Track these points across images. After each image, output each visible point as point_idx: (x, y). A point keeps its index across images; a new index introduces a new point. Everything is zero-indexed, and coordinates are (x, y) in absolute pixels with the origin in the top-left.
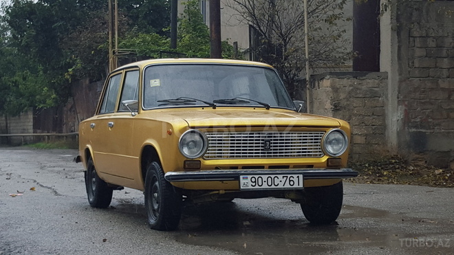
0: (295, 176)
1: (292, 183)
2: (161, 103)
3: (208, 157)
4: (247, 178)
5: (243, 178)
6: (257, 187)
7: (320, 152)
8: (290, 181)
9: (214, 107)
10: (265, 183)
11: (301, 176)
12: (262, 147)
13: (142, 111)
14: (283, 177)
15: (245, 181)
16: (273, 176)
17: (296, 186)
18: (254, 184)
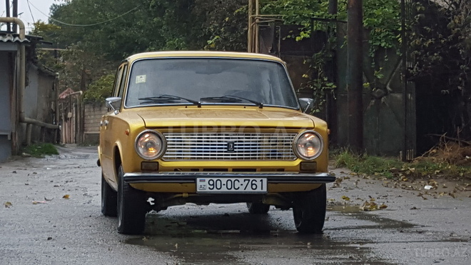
0: (258, 180)
1: (254, 187)
2: (143, 101)
3: (167, 158)
4: (204, 181)
5: (201, 181)
6: (215, 190)
7: (292, 154)
8: (252, 185)
9: (199, 106)
10: (224, 186)
11: (265, 180)
12: (225, 148)
13: (123, 109)
14: (245, 180)
15: (202, 184)
16: (233, 179)
17: (259, 190)
18: (212, 187)
